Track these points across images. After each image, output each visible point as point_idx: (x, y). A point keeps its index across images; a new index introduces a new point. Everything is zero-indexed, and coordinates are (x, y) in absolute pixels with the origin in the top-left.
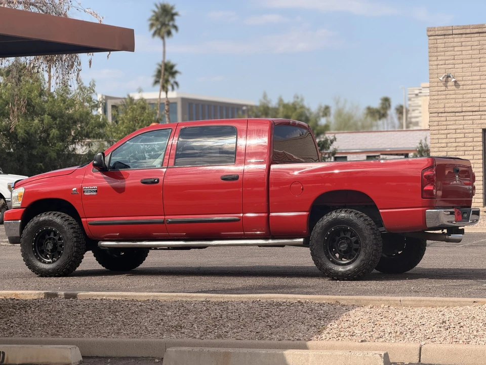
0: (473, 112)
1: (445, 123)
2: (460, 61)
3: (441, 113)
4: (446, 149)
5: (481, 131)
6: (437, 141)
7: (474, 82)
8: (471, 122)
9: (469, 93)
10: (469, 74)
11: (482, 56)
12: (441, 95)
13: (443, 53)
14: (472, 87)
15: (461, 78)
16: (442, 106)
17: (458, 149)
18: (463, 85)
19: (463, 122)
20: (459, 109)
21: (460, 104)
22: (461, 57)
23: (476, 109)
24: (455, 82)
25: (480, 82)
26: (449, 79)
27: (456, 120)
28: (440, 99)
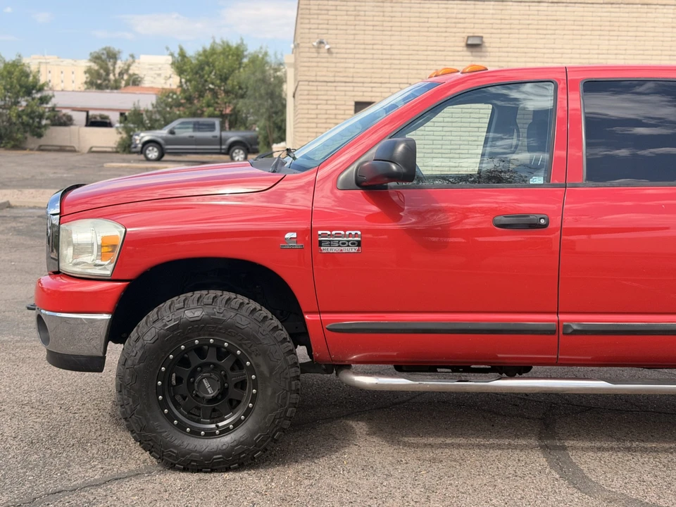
0: (346, 82)
1: (316, 93)
2: (335, 27)
3: (313, 81)
4: (315, 120)
5: (353, 103)
6: (306, 111)
7: (348, 51)
8: (343, 93)
9: (343, 62)
10: (344, 41)
11: (357, 23)
12: (312, 62)
13: (316, 16)
14: (346, 56)
15: (334, 46)
16: (314, 74)
17: (328, 121)
18: (337, 53)
19: (335, 93)
20: (332, 79)
21: (333, 74)
22: (336, 22)
23: (350, 80)
24: (329, 49)
25: (354, 51)
26: (322, 45)
27: (327, 91)
28: (312, 67)
